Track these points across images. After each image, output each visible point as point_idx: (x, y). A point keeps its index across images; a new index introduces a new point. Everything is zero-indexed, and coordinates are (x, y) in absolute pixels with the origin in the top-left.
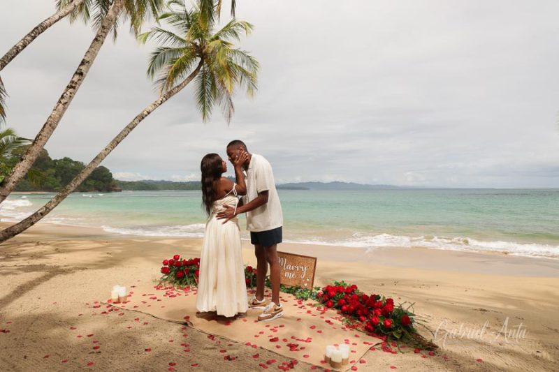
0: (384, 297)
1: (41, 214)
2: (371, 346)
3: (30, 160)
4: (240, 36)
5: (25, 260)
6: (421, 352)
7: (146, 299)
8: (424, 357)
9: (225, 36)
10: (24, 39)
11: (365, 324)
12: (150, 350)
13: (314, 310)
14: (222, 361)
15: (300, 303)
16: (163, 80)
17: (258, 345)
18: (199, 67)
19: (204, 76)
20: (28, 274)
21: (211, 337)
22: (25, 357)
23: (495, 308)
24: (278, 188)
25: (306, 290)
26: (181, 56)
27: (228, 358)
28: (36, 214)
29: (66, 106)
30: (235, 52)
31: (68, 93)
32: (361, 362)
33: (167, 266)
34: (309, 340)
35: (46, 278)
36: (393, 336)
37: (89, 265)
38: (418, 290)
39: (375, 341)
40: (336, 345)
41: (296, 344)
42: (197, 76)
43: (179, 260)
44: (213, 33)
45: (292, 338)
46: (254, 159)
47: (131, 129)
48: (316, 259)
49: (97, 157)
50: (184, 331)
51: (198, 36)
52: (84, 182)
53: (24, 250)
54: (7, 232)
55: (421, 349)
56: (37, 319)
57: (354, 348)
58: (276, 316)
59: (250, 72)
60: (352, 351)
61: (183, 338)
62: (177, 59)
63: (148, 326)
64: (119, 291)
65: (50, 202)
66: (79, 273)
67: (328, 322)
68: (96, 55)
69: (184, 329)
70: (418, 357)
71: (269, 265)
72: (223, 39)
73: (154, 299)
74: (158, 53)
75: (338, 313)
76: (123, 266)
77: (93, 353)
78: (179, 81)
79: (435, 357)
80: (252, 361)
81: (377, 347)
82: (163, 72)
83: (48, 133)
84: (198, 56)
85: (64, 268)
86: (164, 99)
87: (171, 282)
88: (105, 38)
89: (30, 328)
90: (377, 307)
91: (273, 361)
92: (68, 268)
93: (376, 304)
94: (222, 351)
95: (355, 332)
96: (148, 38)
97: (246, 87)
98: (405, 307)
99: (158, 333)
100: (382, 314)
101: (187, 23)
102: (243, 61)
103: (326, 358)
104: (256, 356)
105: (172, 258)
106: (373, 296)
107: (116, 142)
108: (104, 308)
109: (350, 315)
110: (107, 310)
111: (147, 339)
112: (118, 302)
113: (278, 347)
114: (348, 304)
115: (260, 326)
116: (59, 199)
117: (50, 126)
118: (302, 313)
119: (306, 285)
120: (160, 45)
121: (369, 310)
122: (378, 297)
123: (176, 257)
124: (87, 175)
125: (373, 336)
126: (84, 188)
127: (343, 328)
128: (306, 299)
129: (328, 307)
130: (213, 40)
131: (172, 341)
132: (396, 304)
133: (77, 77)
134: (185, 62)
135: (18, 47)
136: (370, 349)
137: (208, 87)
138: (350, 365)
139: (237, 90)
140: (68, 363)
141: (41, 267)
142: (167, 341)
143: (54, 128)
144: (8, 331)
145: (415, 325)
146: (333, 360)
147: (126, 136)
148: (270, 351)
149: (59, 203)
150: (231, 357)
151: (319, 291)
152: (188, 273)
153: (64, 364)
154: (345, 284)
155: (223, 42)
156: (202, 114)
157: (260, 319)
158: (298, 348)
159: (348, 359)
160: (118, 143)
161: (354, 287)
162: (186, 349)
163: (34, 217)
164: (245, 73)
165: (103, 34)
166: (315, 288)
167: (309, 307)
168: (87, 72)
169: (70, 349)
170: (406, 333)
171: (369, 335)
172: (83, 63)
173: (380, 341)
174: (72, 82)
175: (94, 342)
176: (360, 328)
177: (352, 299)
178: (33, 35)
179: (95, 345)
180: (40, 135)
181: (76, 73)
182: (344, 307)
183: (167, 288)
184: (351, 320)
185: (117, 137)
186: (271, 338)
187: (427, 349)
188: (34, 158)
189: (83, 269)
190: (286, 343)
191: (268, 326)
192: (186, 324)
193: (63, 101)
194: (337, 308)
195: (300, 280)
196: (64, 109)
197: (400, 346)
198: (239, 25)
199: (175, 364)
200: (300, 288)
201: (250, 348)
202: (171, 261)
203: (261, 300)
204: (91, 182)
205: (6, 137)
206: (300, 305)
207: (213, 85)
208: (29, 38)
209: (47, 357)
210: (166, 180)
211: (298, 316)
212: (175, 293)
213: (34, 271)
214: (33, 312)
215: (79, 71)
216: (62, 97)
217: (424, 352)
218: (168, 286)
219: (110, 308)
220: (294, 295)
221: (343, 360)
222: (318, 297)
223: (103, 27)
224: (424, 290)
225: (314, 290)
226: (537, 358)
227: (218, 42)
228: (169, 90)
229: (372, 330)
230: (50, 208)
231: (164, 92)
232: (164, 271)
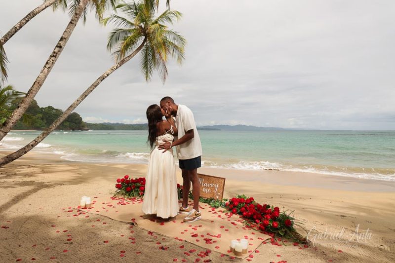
0: (272, 206)
1: (32, 146)
2: (263, 240)
3: (24, 108)
4: (173, 21)
5: (20, 178)
6: (299, 245)
7: (105, 206)
8: (301, 248)
9: (163, 21)
10: (20, 22)
11: (259, 225)
12: (107, 242)
13: (223, 215)
14: (158, 250)
15: (213, 210)
16: (118, 52)
17: (184, 239)
18: (143, 43)
19: (147, 49)
20: (22, 187)
21: (150, 233)
22: (20, 246)
23: (352, 215)
24: (198, 129)
25: (218, 201)
26: (131, 35)
27: (162, 248)
28: (28, 146)
29: (50, 69)
30: (169, 32)
31: (51, 60)
32: (256, 252)
33: (120, 183)
34: (219, 236)
35: (35, 191)
36: (278, 234)
37: (65, 182)
38: (296, 201)
39: (266, 237)
40: (238, 240)
41: (210, 238)
42: (142, 49)
43: (128, 179)
44: (154, 19)
45: (208, 234)
46: (180, 109)
47: (95, 87)
48: (225, 179)
49: (71, 106)
50: (132, 229)
51: (143, 21)
52: (62, 124)
53: (20, 171)
54: (8, 158)
55: (299, 243)
56: (28, 219)
57: (251, 242)
58: (196, 219)
59: (180, 46)
60: (250, 244)
61: (131, 234)
62: (128, 37)
63: (106, 225)
64: (85, 200)
65: (38, 137)
66: (58, 187)
67: (233, 223)
68: (71, 34)
69: (132, 227)
70: (296, 249)
71: (191, 183)
72: (160, 23)
73: (111, 206)
74: (115, 33)
75: (240, 217)
76: (89, 183)
77: (67, 243)
78: (129, 53)
79: (308, 248)
80: (179, 250)
81: (267, 241)
82: (118, 46)
83: (36, 89)
84: (143, 35)
85: (47, 184)
86: (119, 65)
87: (123, 194)
88: (77, 22)
89: (23, 226)
90: (268, 214)
91: (194, 250)
92: (50, 183)
93: (267, 211)
94: (158, 243)
95: (252, 231)
96: (108, 22)
97: (177, 57)
98: (287, 213)
99: (112, 230)
100: (271, 218)
101: (135, 11)
102: (175, 39)
103: (231, 248)
104: (182, 247)
105: (123, 177)
106: (265, 206)
107: (85, 95)
108: (75, 212)
109: (248, 219)
110: (77, 214)
111: (105, 234)
112: (85, 208)
113: (197, 241)
114: (247, 210)
115: (185, 226)
116: (45, 135)
117: (38, 84)
118: (215, 217)
119: (217, 197)
120: (116, 27)
121: (262, 215)
122: (269, 206)
123: (126, 177)
124: (64, 119)
125: (264, 233)
126: (62, 127)
127: (243, 228)
128: (217, 207)
129: (233, 213)
130: (153, 24)
131: (122, 236)
132: (281, 211)
133: (57, 49)
134: (133, 39)
135: (16, 28)
136: (263, 242)
137: (150, 57)
138: (249, 254)
139: (170, 59)
140: (49, 250)
141: (32, 183)
142: (120, 236)
143: (41, 85)
144: (8, 228)
145: (294, 226)
146: (236, 250)
147: (92, 91)
148: (192, 243)
149: (44, 138)
150: (164, 247)
151: (227, 202)
152: (134, 189)
153: (47, 251)
154: (245, 197)
155: (160, 25)
156: (145, 76)
157: (185, 221)
158: (212, 241)
159: (246, 250)
160: (86, 96)
161: (252, 199)
162: (133, 241)
163: (27, 148)
164: (176, 47)
165: (76, 19)
166: (224, 200)
167: (220, 213)
168: (64, 46)
169: (51, 241)
170: (288, 231)
171: (262, 233)
172: (62, 39)
173: (270, 237)
174: (54, 52)
175: (68, 236)
176: (255, 228)
177: (250, 207)
178: (27, 19)
179: (69, 238)
180: (31, 90)
181: (57, 46)
182: (244, 213)
183: (119, 199)
184: (249, 222)
185: (85, 92)
186: (193, 234)
187: (302, 243)
188: (27, 106)
189: (61, 185)
190: (203, 238)
191: (190, 226)
192: (133, 224)
193: (47, 66)
194: (239, 214)
195: (214, 194)
196: (49, 72)
197: (283, 241)
198: (172, 13)
199: (124, 252)
200: (213, 199)
201: (177, 241)
202: (122, 180)
203: (186, 208)
204: (67, 124)
205: (7, 91)
206: (213, 212)
207: (154, 56)
208: (24, 21)
209: (35, 246)
210: (120, 123)
211: (212, 219)
212: (125, 202)
213: (27, 185)
214: (25, 214)
215: (58, 45)
216: (47, 63)
217: (301, 245)
218: (120, 197)
219: (79, 212)
220: (209, 204)
221: (243, 250)
222: (226, 206)
223: (76, 14)
224: (301, 202)
225: (223, 201)
226: (381, 249)
227: (157, 25)
228: (122, 59)
229: (264, 229)
230: (38, 141)
231: (119, 61)
232: (118, 186)
